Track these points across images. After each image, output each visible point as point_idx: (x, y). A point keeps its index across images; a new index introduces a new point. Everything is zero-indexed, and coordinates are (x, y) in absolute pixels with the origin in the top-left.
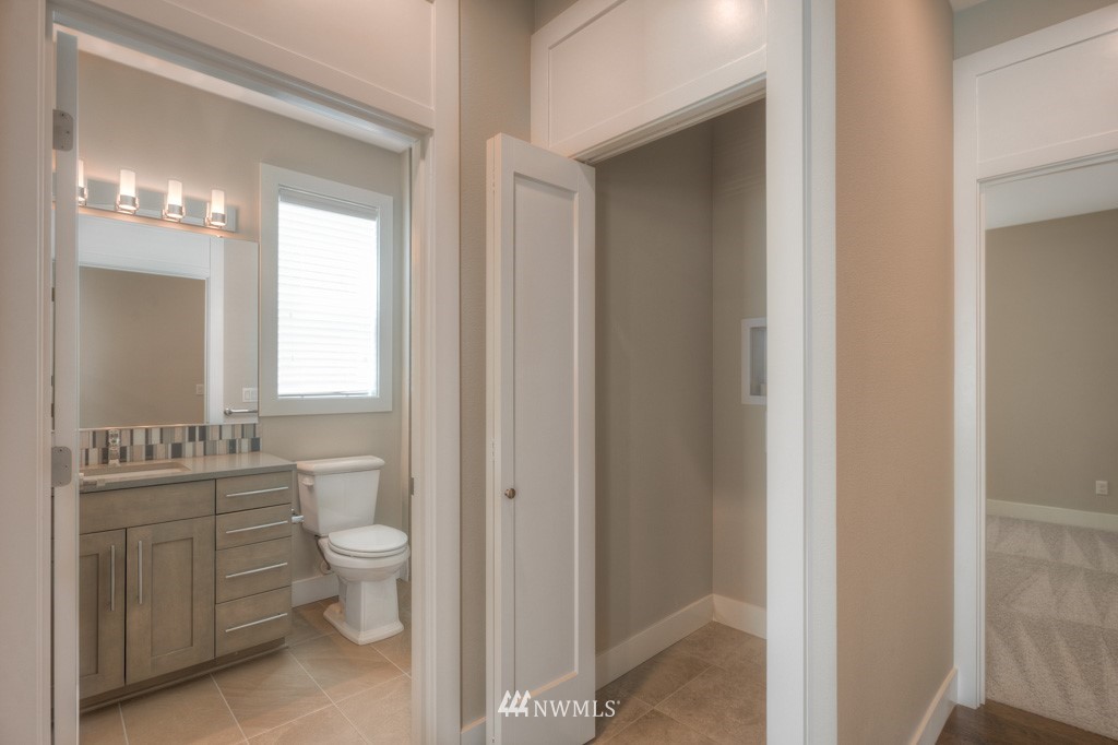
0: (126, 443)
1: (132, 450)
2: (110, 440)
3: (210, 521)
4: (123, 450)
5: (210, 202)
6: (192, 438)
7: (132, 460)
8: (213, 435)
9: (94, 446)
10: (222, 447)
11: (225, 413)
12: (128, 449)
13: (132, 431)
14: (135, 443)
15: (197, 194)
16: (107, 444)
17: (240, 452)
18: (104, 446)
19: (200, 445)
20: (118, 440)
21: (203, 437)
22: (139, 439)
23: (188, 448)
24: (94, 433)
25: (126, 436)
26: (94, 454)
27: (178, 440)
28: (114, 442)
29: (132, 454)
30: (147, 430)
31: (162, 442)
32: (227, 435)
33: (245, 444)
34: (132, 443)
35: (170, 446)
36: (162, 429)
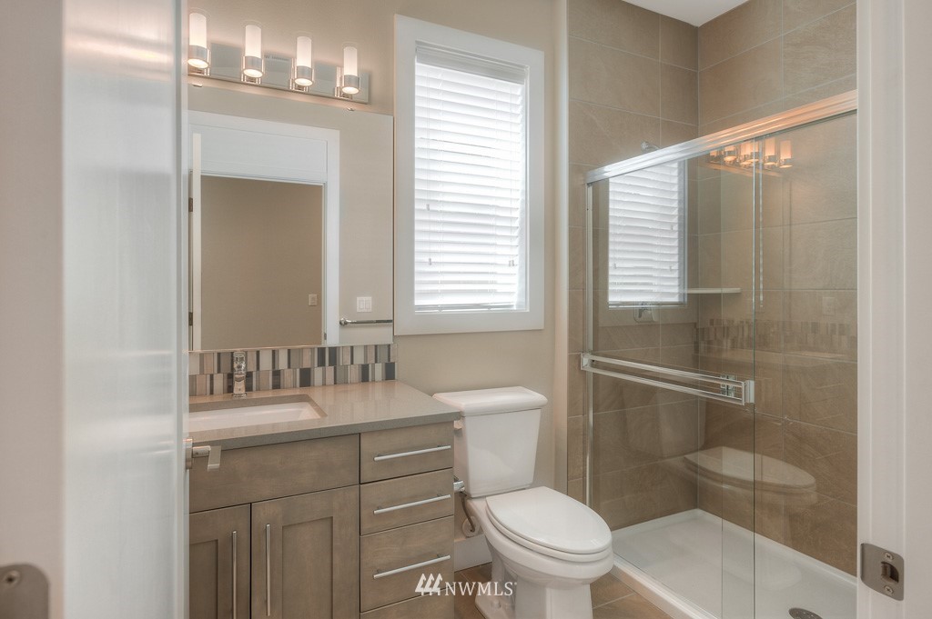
0: (252, 368)
1: (258, 376)
2: (235, 366)
3: (352, 494)
4: (249, 375)
5: (342, 67)
6: (321, 363)
7: (258, 389)
8: (344, 358)
9: (219, 371)
10: (354, 374)
11: (341, 323)
12: (254, 373)
13: (258, 353)
14: (261, 369)
15: (327, 58)
16: (232, 369)
17: (374, 381)
18: (229, 371)
19: (330, 370)
20: (243, 365)
21: (333, 362)
22: (266, 363)
23: (317, 374)
24: (219, 354)
25: (251, 358)
26: (219, 382)
27: (306, 365)
28: (239, 367)
29: (258, 380)
30: (274, 352)
31: (289, 367)
32: (359, 359)
33: (379, 370)
34: (258, 368)
35: (298, 370)
36: (289, 351)
